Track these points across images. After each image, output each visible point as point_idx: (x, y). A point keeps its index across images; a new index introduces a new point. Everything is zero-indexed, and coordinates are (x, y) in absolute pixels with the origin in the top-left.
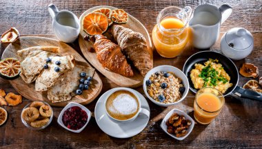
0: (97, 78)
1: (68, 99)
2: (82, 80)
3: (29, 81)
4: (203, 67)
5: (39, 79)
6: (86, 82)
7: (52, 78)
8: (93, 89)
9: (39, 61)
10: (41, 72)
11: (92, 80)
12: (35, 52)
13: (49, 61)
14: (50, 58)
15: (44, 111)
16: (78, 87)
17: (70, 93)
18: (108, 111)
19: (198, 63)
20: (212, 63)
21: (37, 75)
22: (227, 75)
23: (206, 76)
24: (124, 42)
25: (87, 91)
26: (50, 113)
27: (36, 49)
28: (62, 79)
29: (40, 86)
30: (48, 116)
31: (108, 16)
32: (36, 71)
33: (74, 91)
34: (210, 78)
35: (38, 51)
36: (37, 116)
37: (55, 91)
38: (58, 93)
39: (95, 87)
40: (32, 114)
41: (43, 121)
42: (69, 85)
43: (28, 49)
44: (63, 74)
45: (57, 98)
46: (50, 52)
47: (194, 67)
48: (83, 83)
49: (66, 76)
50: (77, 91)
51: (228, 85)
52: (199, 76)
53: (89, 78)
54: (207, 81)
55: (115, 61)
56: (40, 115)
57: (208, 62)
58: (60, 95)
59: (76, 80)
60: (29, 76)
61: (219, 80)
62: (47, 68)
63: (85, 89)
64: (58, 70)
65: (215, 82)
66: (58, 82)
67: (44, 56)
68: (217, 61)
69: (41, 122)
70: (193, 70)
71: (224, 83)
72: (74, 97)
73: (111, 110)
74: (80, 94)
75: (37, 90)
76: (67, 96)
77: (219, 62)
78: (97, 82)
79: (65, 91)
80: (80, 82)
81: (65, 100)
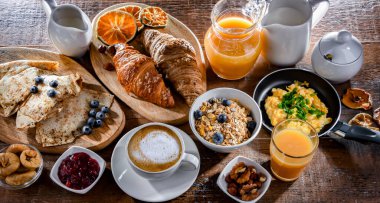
0: (116, 108)
1: (69, 141)
2: (92, 112)
3: (7, 112)
4: (284, 93)
5: (23, 109)
6: (98, 114)
7: (44, 107)
8: (110, 126)
9: (23, 82)
10: (27, 98)
11: (108, 111)
12: (18, 68)
13: (40, 82)
14: (42, 77)
15: (28, 158)
16: (85, 123)
17: (73, 132)
18: (131, 158)
19: (276, 87)
20: (299, 87)
21: (20, 103)
22: (323, 105)
23: (290, 106)
24: (160, 53)
25: (100, 129)
26: (38, 162)
27: (20, 64)
28: (60, 110)
29: (24, 120)
30: (35, 166)
31: (137, 16)
32: (18, 98)
33: (79, 129)
34: (295, 109)
35: (23, 67)
36: (15, 166)
37: (48, 128)
38: (53, 132)
39: (113, 123)
40: (8, 164)
41: (25, 175)
42: (71, 119)
43: (7, 64)
44: (62, 101)
45: (50, 140)
46: (43, 69)
47: (270, 94)
48: (94, 116)
49: (67, 106)
50: (84, 129)
51: (324, 120)
52: (278, 107)
53: (103, 109)
54: (291, 113)
55: (145, 81)
56: (21, 165)
57: (293, 86)
58: (57, 134)
59: (83, 112)
60: (7, 105)
61: (311, 112)
62: (36, 91)
63: (96, 126)
64: (53, 95)
65: (303, 115)
66: (53, 114)
67: (32, 74)
68: (307, 84)
69: (21, 176)
70: (269, 98)
71: (318, 117)
72: (78, 137)
73: (137, 155)
74: (88, 133)
75: (18, 126)
76: (67, 137)
77: (310, 87)
78: (116, 116)
79: (65, 128)
80: (89, 115)
81: (63, 142)
